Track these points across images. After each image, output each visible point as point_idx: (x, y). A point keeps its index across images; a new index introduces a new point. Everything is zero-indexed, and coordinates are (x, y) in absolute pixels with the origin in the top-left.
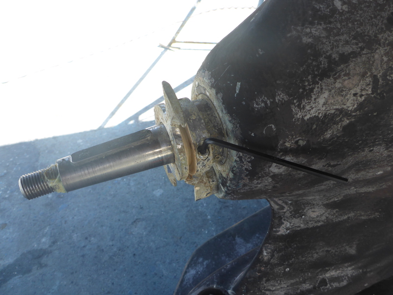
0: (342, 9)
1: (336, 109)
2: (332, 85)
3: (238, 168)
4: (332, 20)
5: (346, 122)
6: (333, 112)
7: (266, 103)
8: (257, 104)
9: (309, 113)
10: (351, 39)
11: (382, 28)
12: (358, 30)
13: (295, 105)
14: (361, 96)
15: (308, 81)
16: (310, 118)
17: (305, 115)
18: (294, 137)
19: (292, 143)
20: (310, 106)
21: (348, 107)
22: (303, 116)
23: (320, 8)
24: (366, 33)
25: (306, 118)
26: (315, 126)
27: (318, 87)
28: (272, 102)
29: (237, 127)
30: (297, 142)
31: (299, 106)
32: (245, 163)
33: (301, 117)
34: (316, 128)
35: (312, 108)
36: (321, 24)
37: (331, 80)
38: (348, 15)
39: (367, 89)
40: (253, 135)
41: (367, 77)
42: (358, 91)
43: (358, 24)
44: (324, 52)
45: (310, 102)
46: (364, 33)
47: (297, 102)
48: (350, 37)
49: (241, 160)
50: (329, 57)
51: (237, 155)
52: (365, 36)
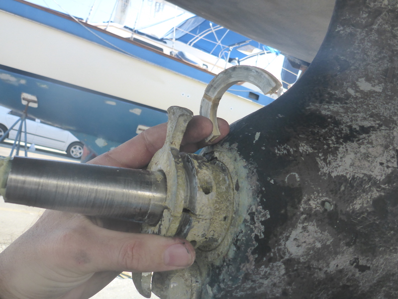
0: (355, 95)
1: (365, 175)
2: (356, 149)
3: (245, 235)
4: (347, 102)
5: (376, 194)
6: (361, 176)
7: (288, 151)
8: (279, 150)
9: (336, 170)
10: (368, 116)
11: (396, 112)
12: (373, 111)
13: (320, 158)
14: (388, 167)
15: (332, 140)
16: (337, 176)
17: (332, 172)
18: (320, 195)
19: (318, 203)
20: (336, 163)
21: (377, 176)
22: (329, 172)
23: (335, 93)
24: (381, 114)
25: (333, 175)
26: (343, 188)
27: (343, 148)
28: (296, 151)
29: (253, 172)
30: (323, 203)
31: (325, 160)
32: (256, 225)
33: (327, 172)
34: (344, 191)
35: (339, 166)
36: (337, 104)
37: (355, 145)
38: (362, 100)
39: (393, 161)
40: (272, 182)
41: (390, 150)
42: (384, 161)
43: (372, 107)
44: (343, 122)
45: (336, 159)
46: (380, 114)
47: (322, 156)
48: (367, 116)
49: (252, 219)
50: (350, 127)
51: (248, 211)
52: (381, 116)
